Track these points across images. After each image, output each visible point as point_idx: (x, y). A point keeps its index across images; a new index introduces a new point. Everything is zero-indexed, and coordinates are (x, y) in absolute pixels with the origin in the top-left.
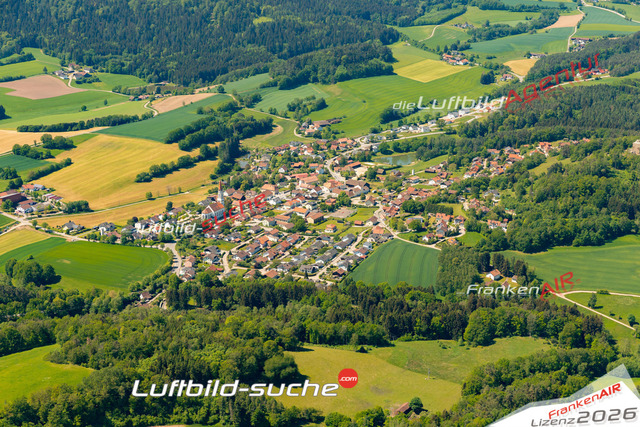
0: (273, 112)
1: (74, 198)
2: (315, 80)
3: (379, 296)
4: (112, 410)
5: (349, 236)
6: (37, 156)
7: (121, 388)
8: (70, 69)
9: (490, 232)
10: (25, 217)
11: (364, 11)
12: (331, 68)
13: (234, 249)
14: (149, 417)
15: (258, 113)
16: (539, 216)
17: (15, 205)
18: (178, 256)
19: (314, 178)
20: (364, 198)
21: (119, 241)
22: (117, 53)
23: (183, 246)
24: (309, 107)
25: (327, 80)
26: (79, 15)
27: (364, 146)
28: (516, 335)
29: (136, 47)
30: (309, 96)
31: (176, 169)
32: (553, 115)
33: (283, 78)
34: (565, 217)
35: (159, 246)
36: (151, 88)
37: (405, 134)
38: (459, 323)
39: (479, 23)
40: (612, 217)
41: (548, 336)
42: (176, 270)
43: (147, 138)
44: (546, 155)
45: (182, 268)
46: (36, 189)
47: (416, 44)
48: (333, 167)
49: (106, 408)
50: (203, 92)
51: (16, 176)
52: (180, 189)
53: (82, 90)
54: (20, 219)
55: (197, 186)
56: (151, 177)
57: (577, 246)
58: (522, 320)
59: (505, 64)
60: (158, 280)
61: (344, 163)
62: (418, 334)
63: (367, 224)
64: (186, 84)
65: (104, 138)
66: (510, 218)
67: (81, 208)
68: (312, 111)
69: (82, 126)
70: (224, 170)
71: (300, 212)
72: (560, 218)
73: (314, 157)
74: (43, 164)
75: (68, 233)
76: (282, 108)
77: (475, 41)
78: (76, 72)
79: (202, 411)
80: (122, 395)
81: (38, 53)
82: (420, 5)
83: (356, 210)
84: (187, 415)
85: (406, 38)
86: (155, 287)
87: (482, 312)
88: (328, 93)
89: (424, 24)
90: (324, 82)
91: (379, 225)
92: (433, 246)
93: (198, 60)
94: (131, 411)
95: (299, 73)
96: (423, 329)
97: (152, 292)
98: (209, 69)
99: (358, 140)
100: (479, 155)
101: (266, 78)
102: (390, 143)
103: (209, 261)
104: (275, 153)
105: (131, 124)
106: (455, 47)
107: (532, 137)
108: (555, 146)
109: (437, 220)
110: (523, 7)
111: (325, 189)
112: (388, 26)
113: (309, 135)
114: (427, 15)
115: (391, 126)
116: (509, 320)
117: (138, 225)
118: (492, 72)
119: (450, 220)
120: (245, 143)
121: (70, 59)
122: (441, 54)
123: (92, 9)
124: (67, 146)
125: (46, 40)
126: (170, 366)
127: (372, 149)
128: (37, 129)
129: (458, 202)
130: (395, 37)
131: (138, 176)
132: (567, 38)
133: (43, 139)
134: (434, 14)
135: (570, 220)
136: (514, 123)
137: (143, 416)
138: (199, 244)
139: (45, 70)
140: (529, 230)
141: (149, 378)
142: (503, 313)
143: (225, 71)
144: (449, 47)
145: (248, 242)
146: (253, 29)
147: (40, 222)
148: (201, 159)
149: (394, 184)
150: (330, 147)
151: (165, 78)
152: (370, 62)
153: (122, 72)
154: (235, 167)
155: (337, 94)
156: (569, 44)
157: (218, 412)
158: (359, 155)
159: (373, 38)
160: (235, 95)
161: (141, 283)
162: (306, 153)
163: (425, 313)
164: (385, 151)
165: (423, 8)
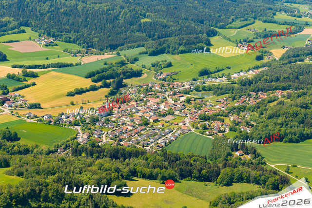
0: (144, 67)
1: (33, 101)
2: (168, 52)
3: (177, 158)
4: (32, 199)
5: (169, 129)
6: (19, 80)
7: (37, 188)
8: (43, 39)
9: (241, 132)
10: (8, 109)
11: (200, 19)
12: (177, 47)
13: (110, 131)
14: (50, 204)
15: (135, 67)
16: (267, 126)
17: (4, 103)
18: (81, 133)
19: (158, 100)
20: (181, 112)
21: (52, 123)
22: (68, 32)
23: (84, 128)
24: (163, 66)
25: (174, 52)
26: (51, 12)
27: (187, 87)
28: (244, 182)
29: (79, 30)
30: (164, 60)
31: (88, 91)
32: (288, 78)
33: (151, 50)
34: (281, 127)
35: (72, 127)
36: (83, 51)
37: (209, 82)
38: (215, 174)
39: (261, 29)
40: (305, 129)
41: (260, 184)
42: (79, 139)
43: (76, 75)
44: (280, 97)
45: (82, 139)
46: (16, 96)
47: (225, 38)
48: (169, 96)
49: (29, 198)
50: (109, 54)
51: (6, 89)
52: (88, 101)
53: (47, 49)
54: (5, 110)
55: (98, 100)
56: (75, 94)
57: (285, 142)
58: (247, 175)
59: (270, 51)
60: (68, 143)
61: (175, 94)
62: (194, 178)
63: (180, 124)
64: (102, 50)
65: (54, 73)
66: (253, 126)
67: (37, 106)
68: (164, 67)
69: (44, 67)
70: (112, 93)
71: (147, 116)
72: (278, 127)
73: (160, 90)
74: (21, 84)
75: (28, 118)
76: (148, 65)
77: (257, 38)
78: (46, 40)
79: (76, 203)
80: (38, 191)
81: (28, 30)
82: (231, 18)
83: (176, 117)
84: (69, 205)
85: (220, 35)
86: (66, 146)
87: (228, 169)
88: (174, 59)
89: (232, 28)
90: (173, 54)
91: (186, 125)
92: (211, 137)
93: (110, 38)
94: (41, 200)
95: (159, 48)
96: (197, 176)
97: (65, 149)
98: (114, 43)
99: (185, 83)
100: (245, 95)
101: (143, 49)
102: (201, 86)
103: (96, 136)
104: (141, 87)
105: (69, 68)
106: (245, 41)
107: (274, 87)
108: (285, 93)
109: (216, 124)
110: (286, 22)
111: (162, 106)
112: (212, 28)
113: (160, 79)
114: (234, 23)
115: (204, 78)
116: (241, 174)
117: (63, 117)
118: (262, 55)
119: (222, 125)
120: (126, 81)
121: (44, 33)
122: (237, 44)
123: (59, 9)
124: (35, 76)
125: (33, 23)
126: (63, 180)
127: (190, 88)
128: (21, 67)
129: (228, 117)
130: (215, 34)
131: (68, 93)
132: (306, 40)
133: (23, 72)
134: (238, 23)
135: (283, 129)
136: (267, 80)
137: (47, 203)
138: (93, 128)
139: (30, 38)
140: (261, 132)
141: (52, 185)
142: (239, 170)
143: (123, 45)
144: (242, 41)
145: (117, 128)
146: (140, 25)
147: (15, 111)
148: (101, 87)
149: (198, 106)
150: (169, 86)
151: (91, 46)
152: (198, 45)
153: (70, 42)
154: (119, 92)
155: (178, 60)
156: (306, 43)
157: (84, 204)
158: (183, 91)
159: (202, 33)
160: (125, 57)
161: (59, 144)
162: (156, 88)
163: (199, 168)
164: (197, 90)
165: (233, 20)
